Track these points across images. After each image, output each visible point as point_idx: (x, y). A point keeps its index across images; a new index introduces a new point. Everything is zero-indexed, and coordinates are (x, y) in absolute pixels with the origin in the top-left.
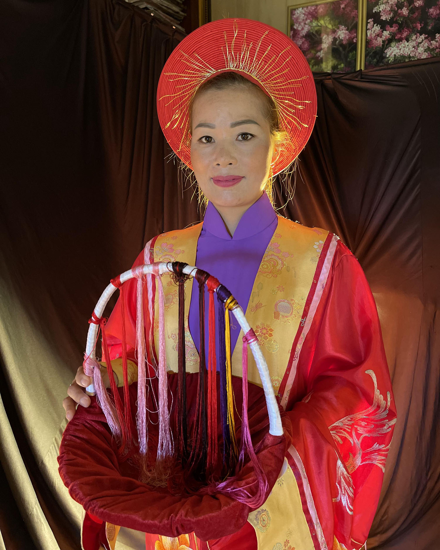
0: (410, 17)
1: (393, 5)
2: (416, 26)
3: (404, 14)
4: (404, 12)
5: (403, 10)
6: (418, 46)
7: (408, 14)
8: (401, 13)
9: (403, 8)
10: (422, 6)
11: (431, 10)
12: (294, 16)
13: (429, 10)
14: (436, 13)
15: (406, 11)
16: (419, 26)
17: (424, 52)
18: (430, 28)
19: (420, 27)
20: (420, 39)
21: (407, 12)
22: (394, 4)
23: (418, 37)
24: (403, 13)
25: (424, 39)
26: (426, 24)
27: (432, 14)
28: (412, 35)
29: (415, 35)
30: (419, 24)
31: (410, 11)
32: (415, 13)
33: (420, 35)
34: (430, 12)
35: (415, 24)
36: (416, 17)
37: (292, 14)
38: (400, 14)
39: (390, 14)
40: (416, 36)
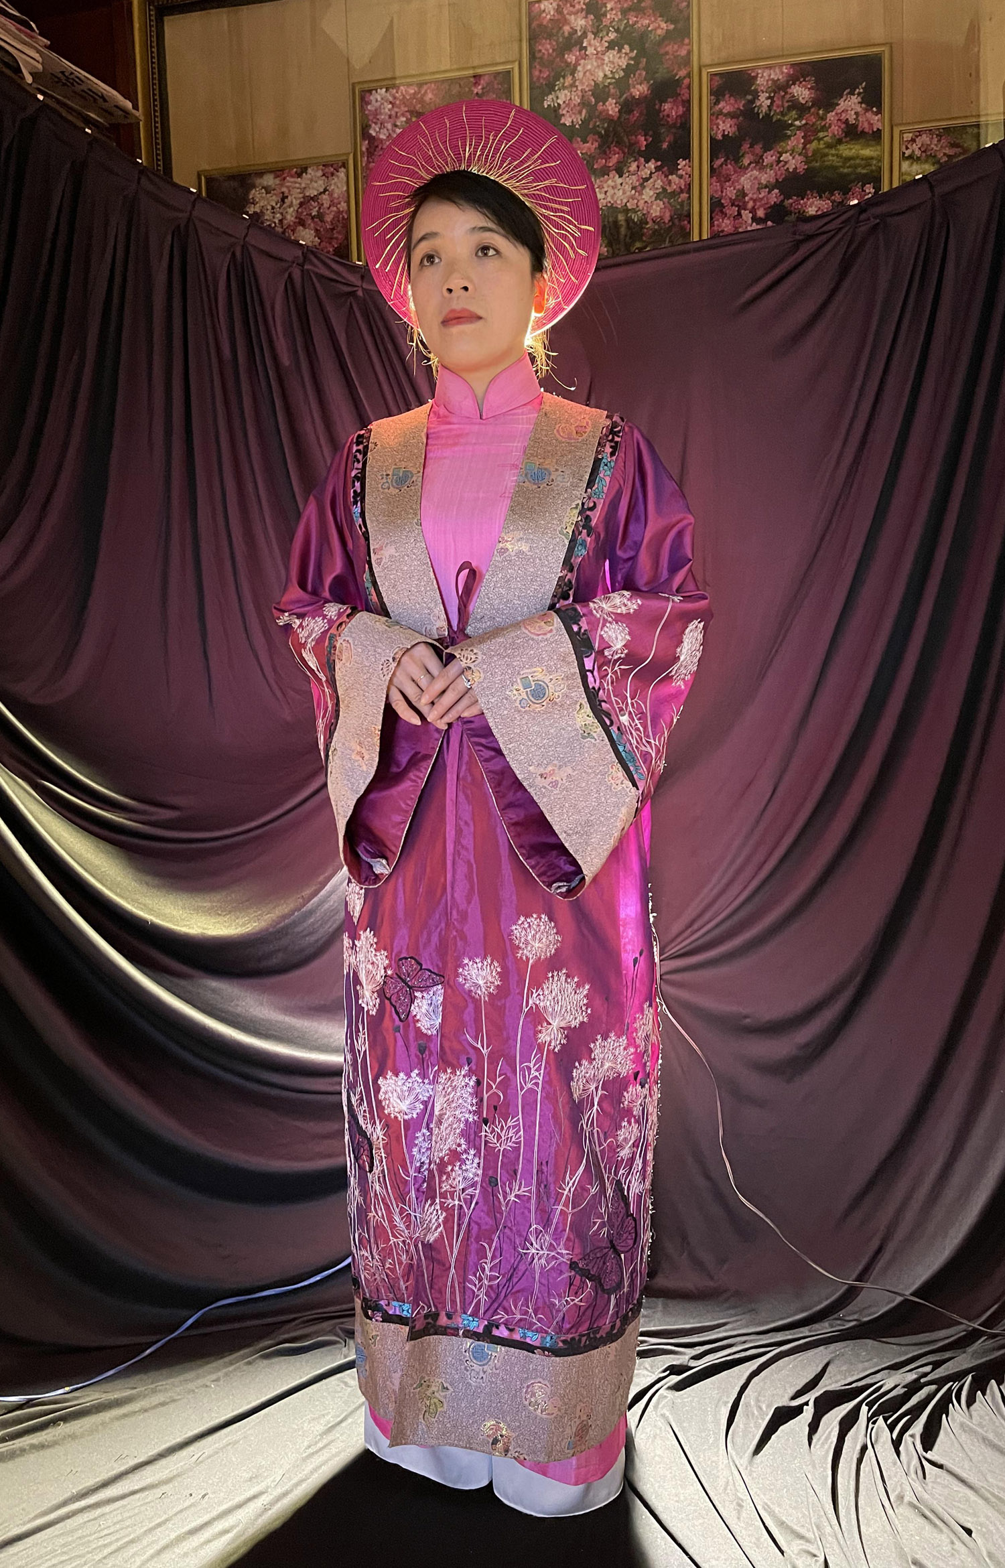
0: (622, 119)
1: (586, 92)
2: (637, 142)
3: (610, 112)
4: (610, 108)
5: (607, 104)
6: (643, 187)
7: (618, 114)
8: (604, 111)
9: (607, 100)
10: (646, 97)
11: (667, 106)
12: (369, 107)
13: (661, 105)
14: (676, 113)
15: (614, 105)
16: (643, 142)
17: (656, 200)
18: (665, 146)
19: (645, 143)
20: (646, 170)
21: (617, 110)
22: (587, 89)
23: (642, 167)
24: (608, 110)
25: (654, 171)
26: (657, 139)
27: (668, 116)
28: (629, 161)
29: (635, 161)
30: (643, 138)
31: (621, 109)
32: (633, 111)
33: (645, 161)
34: (664, 110)
35: (634, 137)
36: (635, 121)
37: (364, 102)
38: (601, 113)
39: (580, 113)
40: (636, 163)
